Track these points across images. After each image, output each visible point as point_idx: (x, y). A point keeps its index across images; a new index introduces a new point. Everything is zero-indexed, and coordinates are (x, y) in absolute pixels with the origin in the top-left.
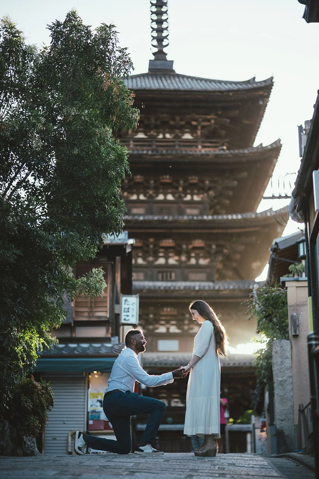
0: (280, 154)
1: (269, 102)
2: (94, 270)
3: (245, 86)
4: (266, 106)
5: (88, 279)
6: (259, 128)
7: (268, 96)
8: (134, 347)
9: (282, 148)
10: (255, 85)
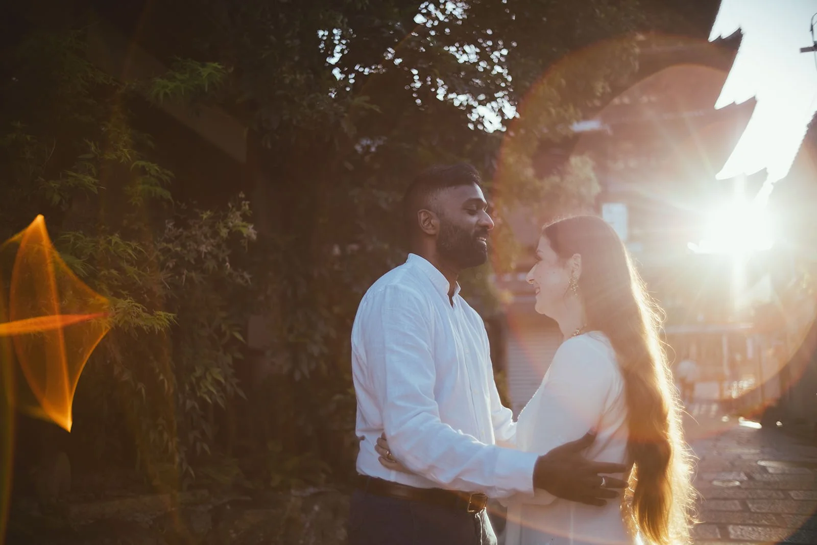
8: (431, 245)
9: (743, 36)
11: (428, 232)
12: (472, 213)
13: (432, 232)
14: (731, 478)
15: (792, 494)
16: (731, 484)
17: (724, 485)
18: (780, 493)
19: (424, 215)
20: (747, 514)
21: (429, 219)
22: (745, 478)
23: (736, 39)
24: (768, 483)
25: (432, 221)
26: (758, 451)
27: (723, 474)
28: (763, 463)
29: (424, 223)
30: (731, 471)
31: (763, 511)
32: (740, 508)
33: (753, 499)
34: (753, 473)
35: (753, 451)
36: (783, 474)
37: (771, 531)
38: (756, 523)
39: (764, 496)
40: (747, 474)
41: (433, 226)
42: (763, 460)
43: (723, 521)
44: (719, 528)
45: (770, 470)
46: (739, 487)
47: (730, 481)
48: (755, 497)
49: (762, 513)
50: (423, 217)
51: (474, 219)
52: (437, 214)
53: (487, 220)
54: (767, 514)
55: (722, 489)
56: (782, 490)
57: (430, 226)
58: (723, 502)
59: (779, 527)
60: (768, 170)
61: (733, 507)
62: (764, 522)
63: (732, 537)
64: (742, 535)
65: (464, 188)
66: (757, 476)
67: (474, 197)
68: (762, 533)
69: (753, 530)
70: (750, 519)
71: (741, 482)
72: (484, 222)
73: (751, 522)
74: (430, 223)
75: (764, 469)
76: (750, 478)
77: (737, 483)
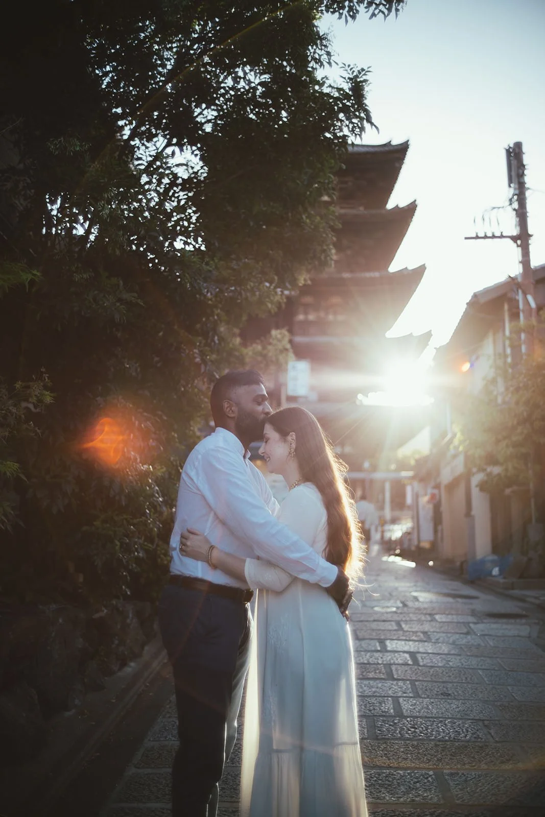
0: (416, 214)
1: (404, 164)
2: (274, 333)
3: (382, 149)
4: (400, 168)
5: (264, 348)
6: (392, 190)
7: (403, 159)
8: (232, 424)
9: (417, 208)
10: (392, 148)
11: (229, 415)
12: (259, 404)
13: (232, 415)
14: (389, 604)
15: (437, 617)
16: (389, 610)
17: (384, 610)
18: (427, 616)
19: (227, 404)
20: (401, 632)
21: (230, 406)
22: (401, 605)
23: (411, 209)
24: (419, 609)
25: (232, 408)
26: (412, 584)
27: (383, 602)
28: (415, 594)
29: (227, 409)
30: (389, 600)
31: (414, 630)
32: (395, 628)
33: (406, 621)
34: (407, 601)
35: (408, 584)
36: (431, 602)
37: (419, 644)
38: (408, 639)
39: (415, 619)
40: (403, 602)
41: (232, 411)
42: (416, 591)
43: (382, 637)
44: (380, 642)
45: (421, 599)
46: (395, 612)
47: (388, 607)
48: (408, 619)
49: (413, 632)
50: (226, 405)
51: (260, 408)
52: (236, 404)
53: (268, 409)
54: (417, 632)
55: (382, 614)
56: (430, 615)
57: (231, 411)
58: (383, 623)
59: (425, 641)
60: (432, 332)
61: (390, 628)
62: (414, 638)
63: (389, 649)
64: (397, 647)
65: (254, 387)
66: (410, 604)
67: (261, 393)
68: (412, 646)
69: (405, 644)
70: (403, 636)
71: (398, 608)
72: (267, 410)
73: (404, 638)
74: (231, 409)
75: (416, 599)
76: (405, 605)
77: (394, 609)
